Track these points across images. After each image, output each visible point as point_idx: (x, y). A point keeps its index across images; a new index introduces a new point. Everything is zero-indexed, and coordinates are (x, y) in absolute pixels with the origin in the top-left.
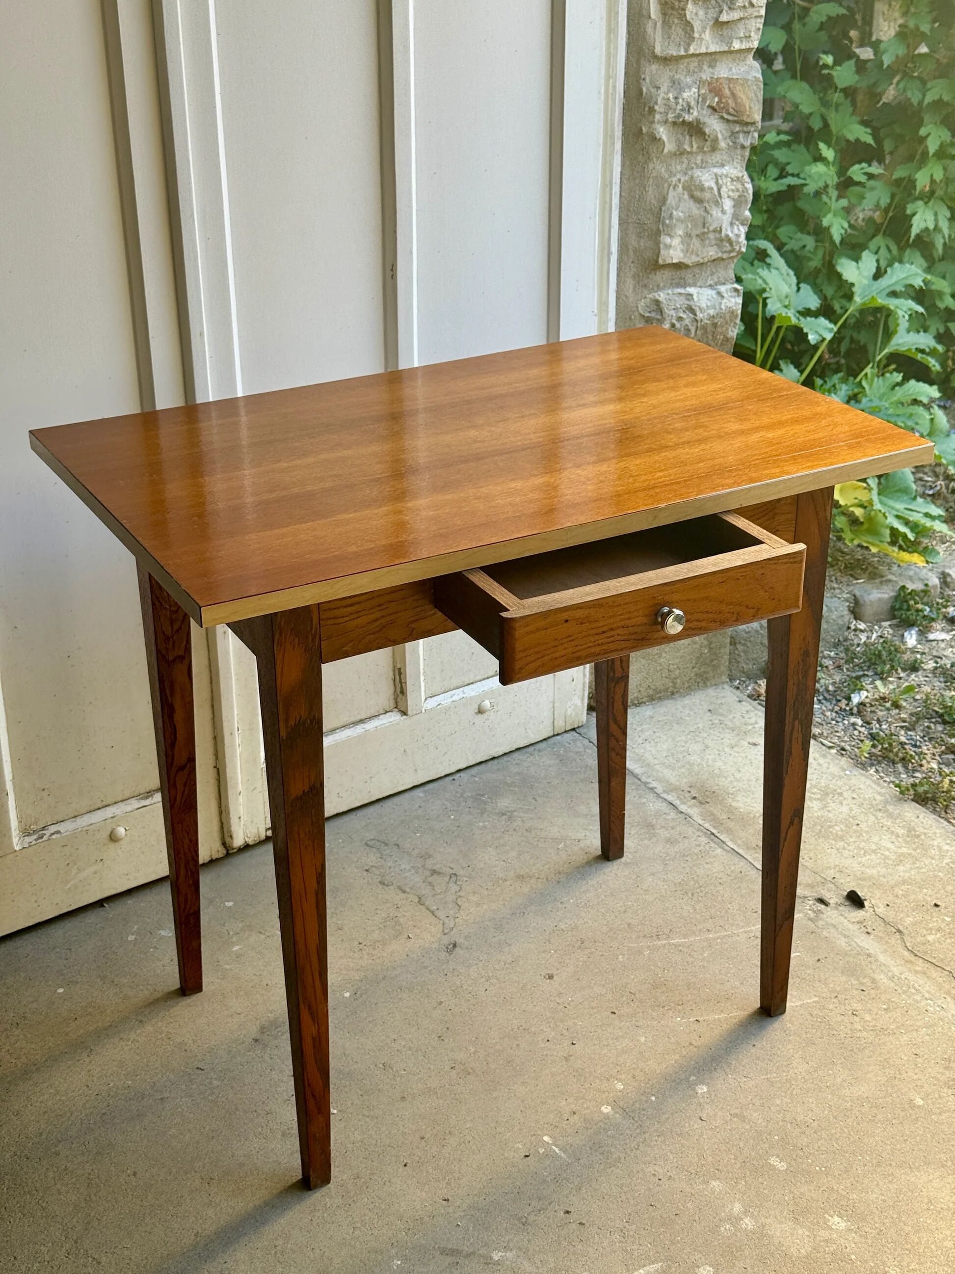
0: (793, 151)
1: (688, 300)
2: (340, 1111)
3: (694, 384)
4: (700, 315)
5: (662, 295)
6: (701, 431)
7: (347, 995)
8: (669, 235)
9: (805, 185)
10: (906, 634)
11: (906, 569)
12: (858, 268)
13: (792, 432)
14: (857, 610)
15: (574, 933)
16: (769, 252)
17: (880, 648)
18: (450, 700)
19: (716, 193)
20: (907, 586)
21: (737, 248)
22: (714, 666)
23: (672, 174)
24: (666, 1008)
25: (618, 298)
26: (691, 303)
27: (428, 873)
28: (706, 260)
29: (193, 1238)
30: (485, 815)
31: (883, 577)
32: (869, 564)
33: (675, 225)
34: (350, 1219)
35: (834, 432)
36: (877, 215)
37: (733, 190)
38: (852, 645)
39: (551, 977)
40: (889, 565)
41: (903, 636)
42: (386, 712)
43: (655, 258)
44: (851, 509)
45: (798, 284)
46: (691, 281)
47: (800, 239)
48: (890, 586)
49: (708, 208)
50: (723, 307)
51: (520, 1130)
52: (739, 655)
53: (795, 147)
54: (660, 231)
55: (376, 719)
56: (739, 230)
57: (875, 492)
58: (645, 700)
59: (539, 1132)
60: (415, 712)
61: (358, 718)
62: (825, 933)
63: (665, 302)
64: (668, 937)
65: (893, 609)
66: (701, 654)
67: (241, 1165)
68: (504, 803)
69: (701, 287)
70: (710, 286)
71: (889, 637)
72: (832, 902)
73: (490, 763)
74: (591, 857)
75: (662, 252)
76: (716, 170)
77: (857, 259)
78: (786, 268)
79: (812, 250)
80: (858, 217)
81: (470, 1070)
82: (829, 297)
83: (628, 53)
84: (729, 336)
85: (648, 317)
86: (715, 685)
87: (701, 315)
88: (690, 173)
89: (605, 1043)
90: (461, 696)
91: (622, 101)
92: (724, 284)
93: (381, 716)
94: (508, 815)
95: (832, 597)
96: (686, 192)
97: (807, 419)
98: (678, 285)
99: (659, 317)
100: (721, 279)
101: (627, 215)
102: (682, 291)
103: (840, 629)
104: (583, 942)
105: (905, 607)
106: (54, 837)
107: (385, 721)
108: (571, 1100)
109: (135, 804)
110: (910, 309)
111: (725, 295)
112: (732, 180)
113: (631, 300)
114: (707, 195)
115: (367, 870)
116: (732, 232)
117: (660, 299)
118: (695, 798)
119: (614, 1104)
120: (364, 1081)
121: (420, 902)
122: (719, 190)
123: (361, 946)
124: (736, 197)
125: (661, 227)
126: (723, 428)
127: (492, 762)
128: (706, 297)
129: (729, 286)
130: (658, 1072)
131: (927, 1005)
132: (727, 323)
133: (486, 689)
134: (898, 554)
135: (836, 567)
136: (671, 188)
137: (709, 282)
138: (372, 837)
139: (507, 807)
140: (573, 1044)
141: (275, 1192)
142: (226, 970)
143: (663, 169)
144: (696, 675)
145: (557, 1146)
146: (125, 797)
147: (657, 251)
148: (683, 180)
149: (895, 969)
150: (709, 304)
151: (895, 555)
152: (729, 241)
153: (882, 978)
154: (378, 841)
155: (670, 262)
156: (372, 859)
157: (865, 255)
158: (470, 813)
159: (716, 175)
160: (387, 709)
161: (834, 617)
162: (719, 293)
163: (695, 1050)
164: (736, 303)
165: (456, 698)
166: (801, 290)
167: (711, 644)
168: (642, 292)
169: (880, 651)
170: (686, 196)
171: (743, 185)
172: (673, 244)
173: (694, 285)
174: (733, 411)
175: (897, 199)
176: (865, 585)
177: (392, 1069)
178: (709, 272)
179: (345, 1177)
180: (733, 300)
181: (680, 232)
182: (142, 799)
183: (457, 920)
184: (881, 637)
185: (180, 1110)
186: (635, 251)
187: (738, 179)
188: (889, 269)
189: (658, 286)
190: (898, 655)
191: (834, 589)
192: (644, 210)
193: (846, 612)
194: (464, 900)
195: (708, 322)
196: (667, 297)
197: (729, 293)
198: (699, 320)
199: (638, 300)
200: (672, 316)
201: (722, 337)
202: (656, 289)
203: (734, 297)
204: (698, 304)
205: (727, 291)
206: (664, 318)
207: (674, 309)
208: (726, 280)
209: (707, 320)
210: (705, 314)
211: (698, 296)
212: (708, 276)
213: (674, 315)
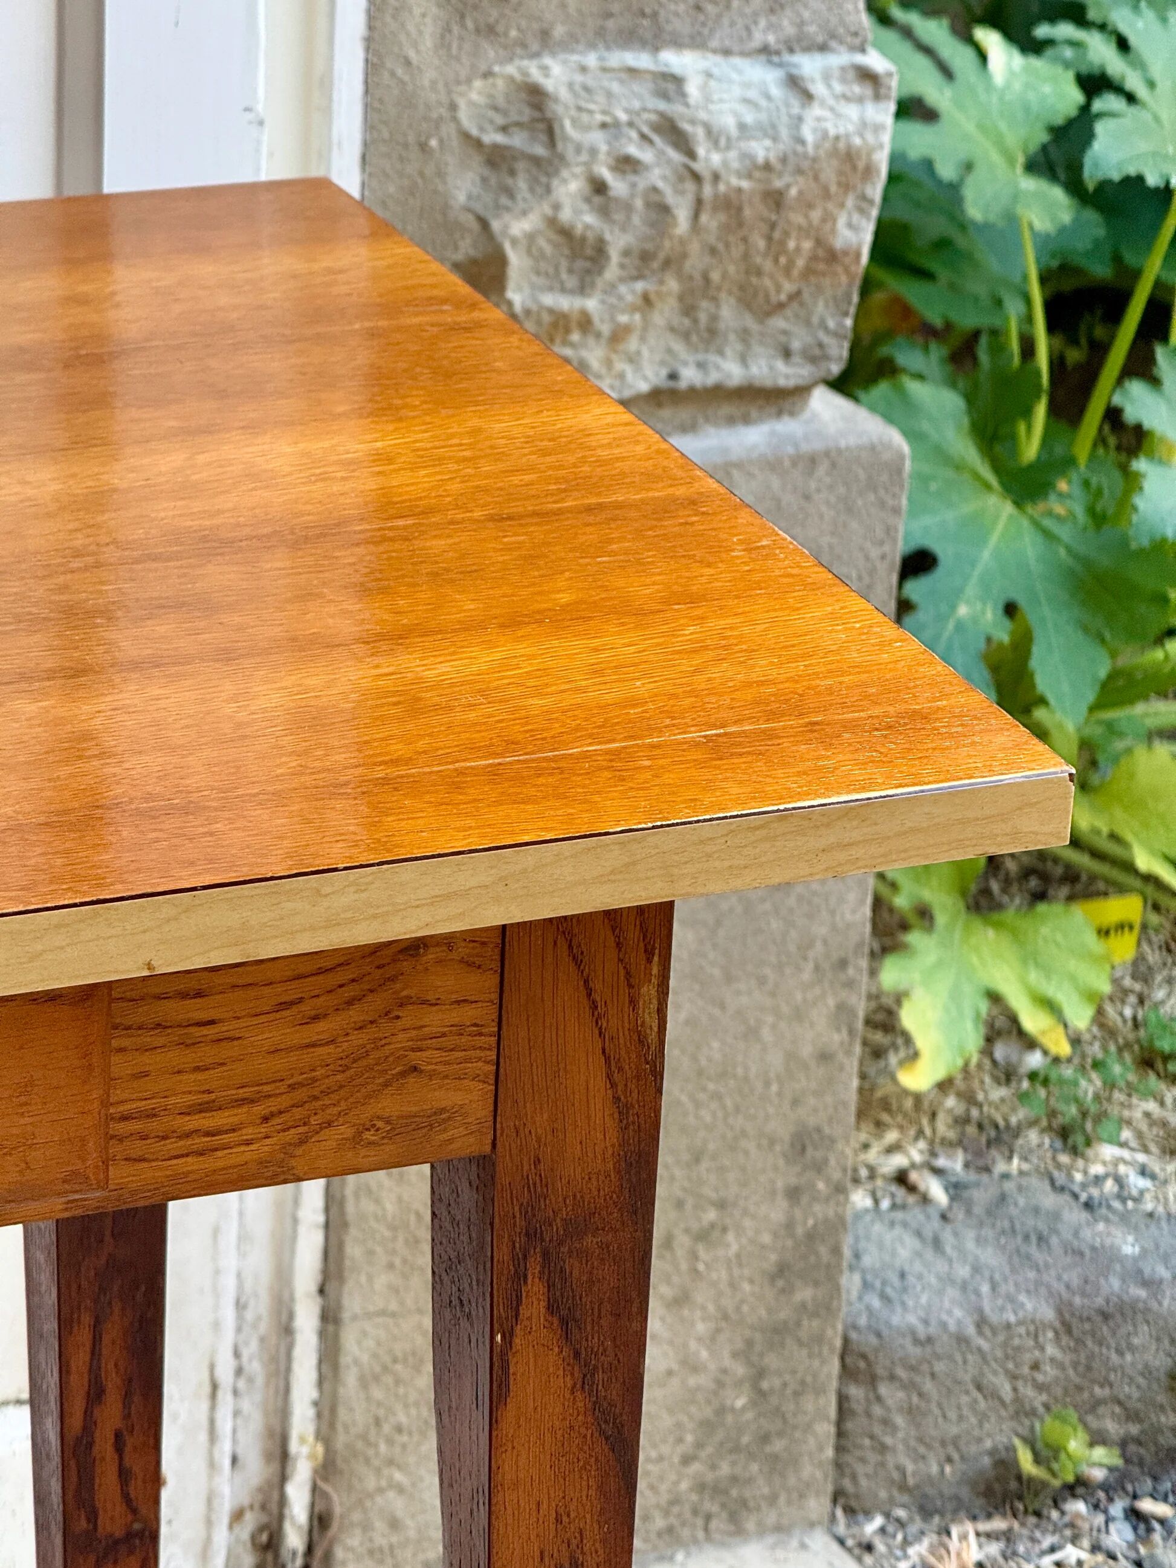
1: (664, 96)
4: (709, 158)
5: (557, 69)
13: (528, 667)
22: (775, 1458)
25: (372, 68)
26: (675, 109)
35: (700, 682)
46: (682, 26)
50: (808, 134)
52: (886, 1422)
63: (564, 94)
66: (721, 1411)
69: (727, 52)
70: (765, 50)
84: (838, 244)
85: (496, 147)
86: (778, 1529)
87: (716, 158)
92: (823, 48)
98: (630, 38)
99: (540, 150)
100: (812, 29)
102: (641, 60)
111: (818, 88)
113: (429, 75)
117: (549, 85)
128: (737, 91)
129: (840, 58)
132: (826, 195)
137: (760, 36)
144: (701, 1487)
150: (749, 118)
162: (795, 83)
164: (864, 124)
167: (761, 1374)
168: (475, 53)
173: (697, 42)
180: (852, 112)
189: (545, 35)
195: (745, 184)
196: (579, 78)
197: (838, 88)
198: (706, 174)
199: (458, 83)
200: (593, 152)
201: (807, 245)
202: (535, 47)
203: (860, 100)
204: (702, 115)
205: (827, 77)
206: (562, 158)
207: (604, 126)
208: (833, 36)
209: (739, 175)
210: (733, 154)
211: (704, 88)
212: (756, 14)
213: (604, 148)
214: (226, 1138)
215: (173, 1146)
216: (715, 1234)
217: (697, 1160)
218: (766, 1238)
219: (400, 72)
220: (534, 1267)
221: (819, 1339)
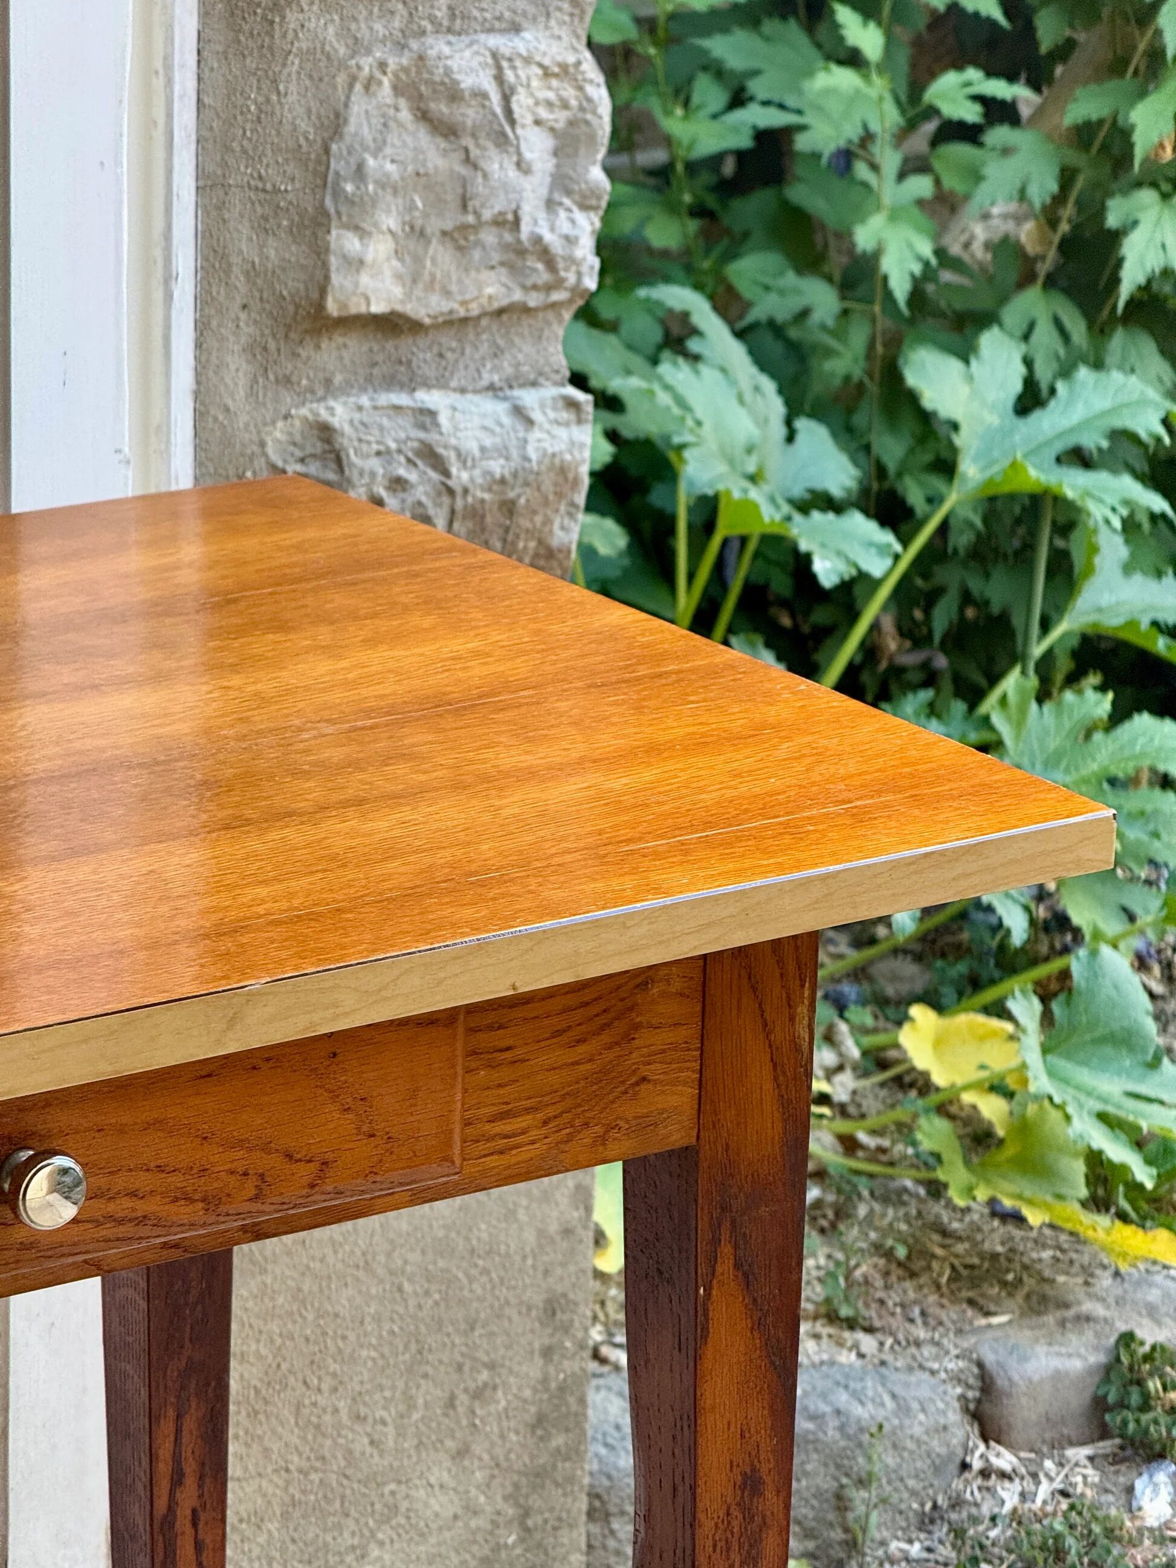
0: (767, 39)
1: (423, 427)
3: (397, 638)
4: (460, 476)
5: (339, 409)
6: (400, 769)
8: (357, 228)
9: (802, 128)
10: (1139, 1484)
11: (1138, 1284)
12: (970, 379)
13: (684, 776)
14: (987, 1407)
16: (696, 320)
17: (1059, 1526)
19: (498, 110)
20: (1139, 1334)
21: (571, 278)
23: (357, 46)
25: (199, 416)
26: (432, 437)
28: (475, 310)
31: (1067, 1306)
32: (1025, 1267)
33: (374, 202)
35: (815, 776)
36: (1027, 233)
37: (549, 104)
38: (975, 1520)
40: (1088, 1274)
41: (1130, 1490)
43: (315, 295)
44: (968, 1098)
45: (789, 422)
46: (430, 371)
47: (797, 291)
48: (1089, 1335)
49: (474, 152)
50: (532, 454)
53: (770, 26)
54: (327, 215)
56: (573, 221)
57: (1033, 1039)
63: (347, 429)
65: (1099, 1405)
66: (497, 1548)
69: (463, 391)
70: (492, 388)
71: (1089, 1493)
75: (336, 279)
76: (494, 41)
77: (965, 353)
78: (753, 370)
79: (830, 322)
80: (972, 237)
82: (892, 467)
84: (555, 543)
85: (298, 474)
87: (465, 476)
88: (414, 45)
92: (534, 384)
95: (910, 1369)
96: (402, 103)
97: (735, 740)
98: (391, 382)
99: (331, 476)
100: (525, 369)
101: (224, 164)
102: (401, 399)
103: (937, 1470)
105: (1135, 1399)
110: (1126, 502)
111: (536, 415)
112: (547, 74)
113: (243, 419)
114: (470, 115)
116: (552, 229)
117: (335, 422)
122: (506, 99)
124: (560, 125)
125: (329, 203)
126: (471, 762)
128: (477, 421)
129: (550, 392)
132: (546, 503)
134: (1108, 1232)
135: (923, 1280)
136: (358, 87)
137: (487, 378)
143: (331, 30)
147: (319, 274)
148: (392, 63)
150: (488, 442)
151: (1101, 1235)
152: (546, 255)
155: (363, 309)
157: (990, 341)
159: (495, 55)
161: (917, 1431)
162: (519, 412)
164: (572, 443)
166: (800, 438)
167: (526, 1513)
168: (276, 400)
169: (1058, 1537)
170: (405, 115)
171: (581, 89)
172: (369, 257)
173: (442, 384)
174: (509, 714)
175: (1080, 183)
176: (1011, 1331)
178: (484, 348)
180: (562, 433)
181: (390, 221)
184: (1064, 1494)
186: (252, 273)
187: (566, 72)
188: (1061, 387)
189: (328, 382)
190: (1116, 1551)
191: (918, 1344)
192: (277, 150)
193: (954, 1416)
195: (487, 496)
196: (357, 416)
197: (552, 415)
198: (458, 490)
199: (265, 424)
200: (373, 475)
201: (532, 544)
202: (320, 393)
203: (567, 424)
204: (453, 441)
205: (542, 406)
206: (349, 481)
207: (378, 453)
208: (541, 374)
209: (483, 490)
210: (477, 472)
211: (452, 418)
212: (483, 359)
213: (381, 471)
214: (517, 1140)
216: (488, 1392)
217: (472, 1329)
218: (527, 1393)
219: (221, 417)
220: (725, 1235)
221: (571, 1479)
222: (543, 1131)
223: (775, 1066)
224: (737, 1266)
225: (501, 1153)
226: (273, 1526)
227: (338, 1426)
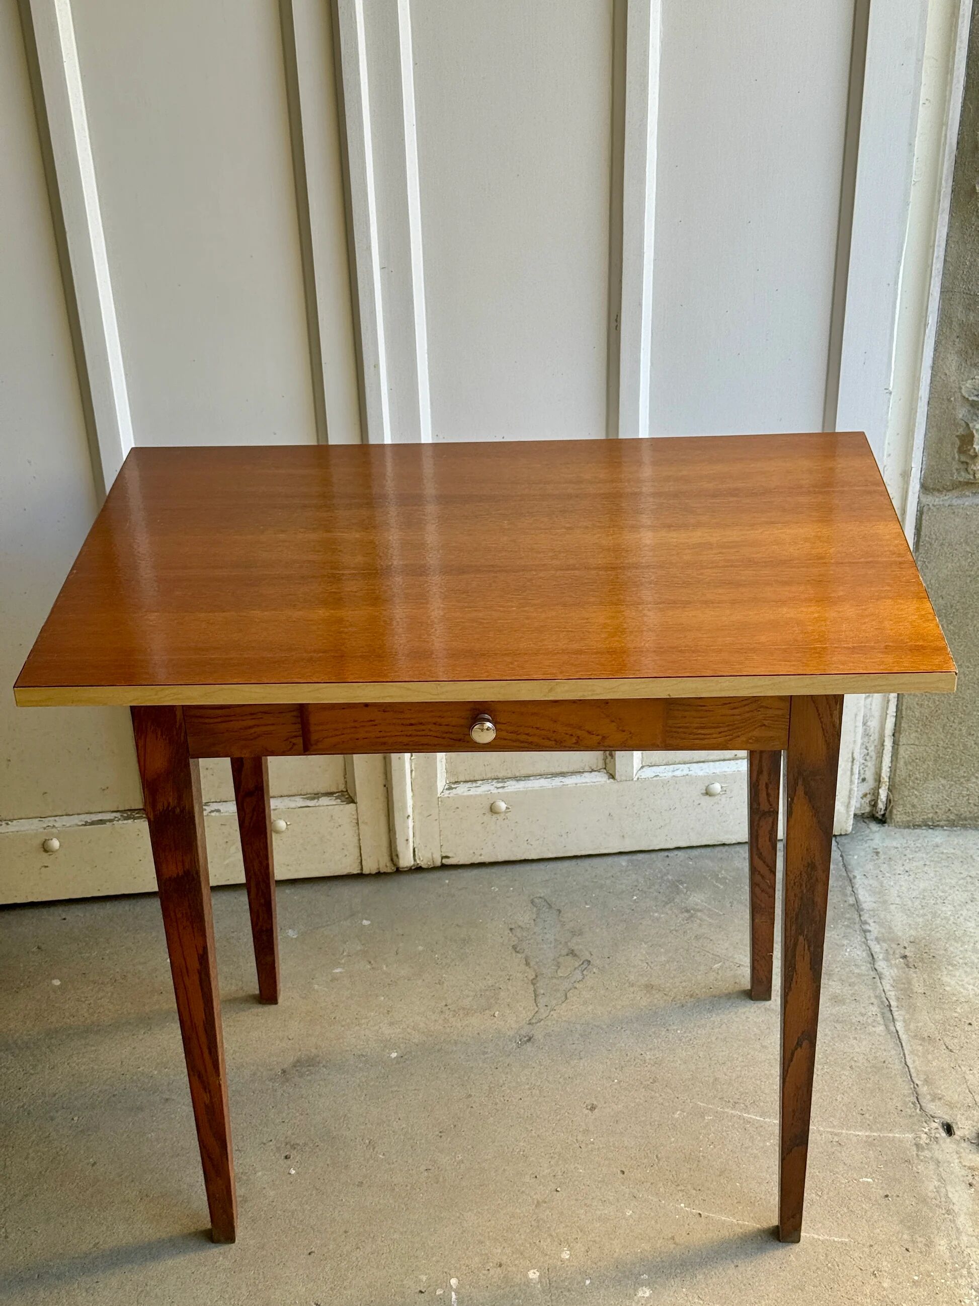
2: (297, 1173)
7: (394, 1055)
15: (654, 1068)
18: (670, 774)
24: (679, 1188)
25: (933, 376)
27: (564, 952)
29: (91, 1246)
30: (668, 906)
34: (225, 1286)
39: (593, 1108)
42: (593, 771)
51: (438, 1261)
55: (578, 776)
58: (941, 823)
59: (452, 1272)
60: (624, 778)
61: (558, 770)
62: (921, 1167)
64: (746, 1109)
67: (179, 1192)
68: (697, 898)
72: (958, 1133)
73: (718, 849)
74: (738, 988)
81: (441, 1179)
83: (965, 99)
85: (973, 401)
89: (588, 1202)
90: (685, 773)
91: (955, 152)
93: (586, 774)
94: (690, 913)
104: (654, 1082)
106: (213, 814)
107: (587, 780)
108: (508, 1251)
109: (298, 801)
113: (953, 378)
115: (511, 929)
118: (905, 957)
119: (546, 1272)
120: (341, 1152)
121: (533, 982)
123: (445, 1008)
127: (721, 847)
130: (616, 1255)
131: (968, 1295)
133: (717, 771)
138: (542, 895)
139: (697, 905)
140: (557, 1191)
141: (185, 1231)
142: (314, 990)
145: (457, 1293)
146: (291, 793)
149: (965, 1238)
153: (942, 1245)
154: (545, 900)
156: (525, 917)
158: (656, 898)
160: (594, 767)
163: (672, 1246)
165: (678, 773)
168: (970, 372)
177: (374, 1148)
179: (252, 1242)
182: (307, 799)
183: (552, 1013)
185: (173, 1116)
194: (577, 992)
199: (963, 381)
214: (708, 736)
215: (692, 736)
219: (943, 377)
220: (800, 782)
222: (719, 736)
223: (823, 730)
224: (806, 793)
225: (701, 739)
226: (931, 763)
227: (961, 735)
